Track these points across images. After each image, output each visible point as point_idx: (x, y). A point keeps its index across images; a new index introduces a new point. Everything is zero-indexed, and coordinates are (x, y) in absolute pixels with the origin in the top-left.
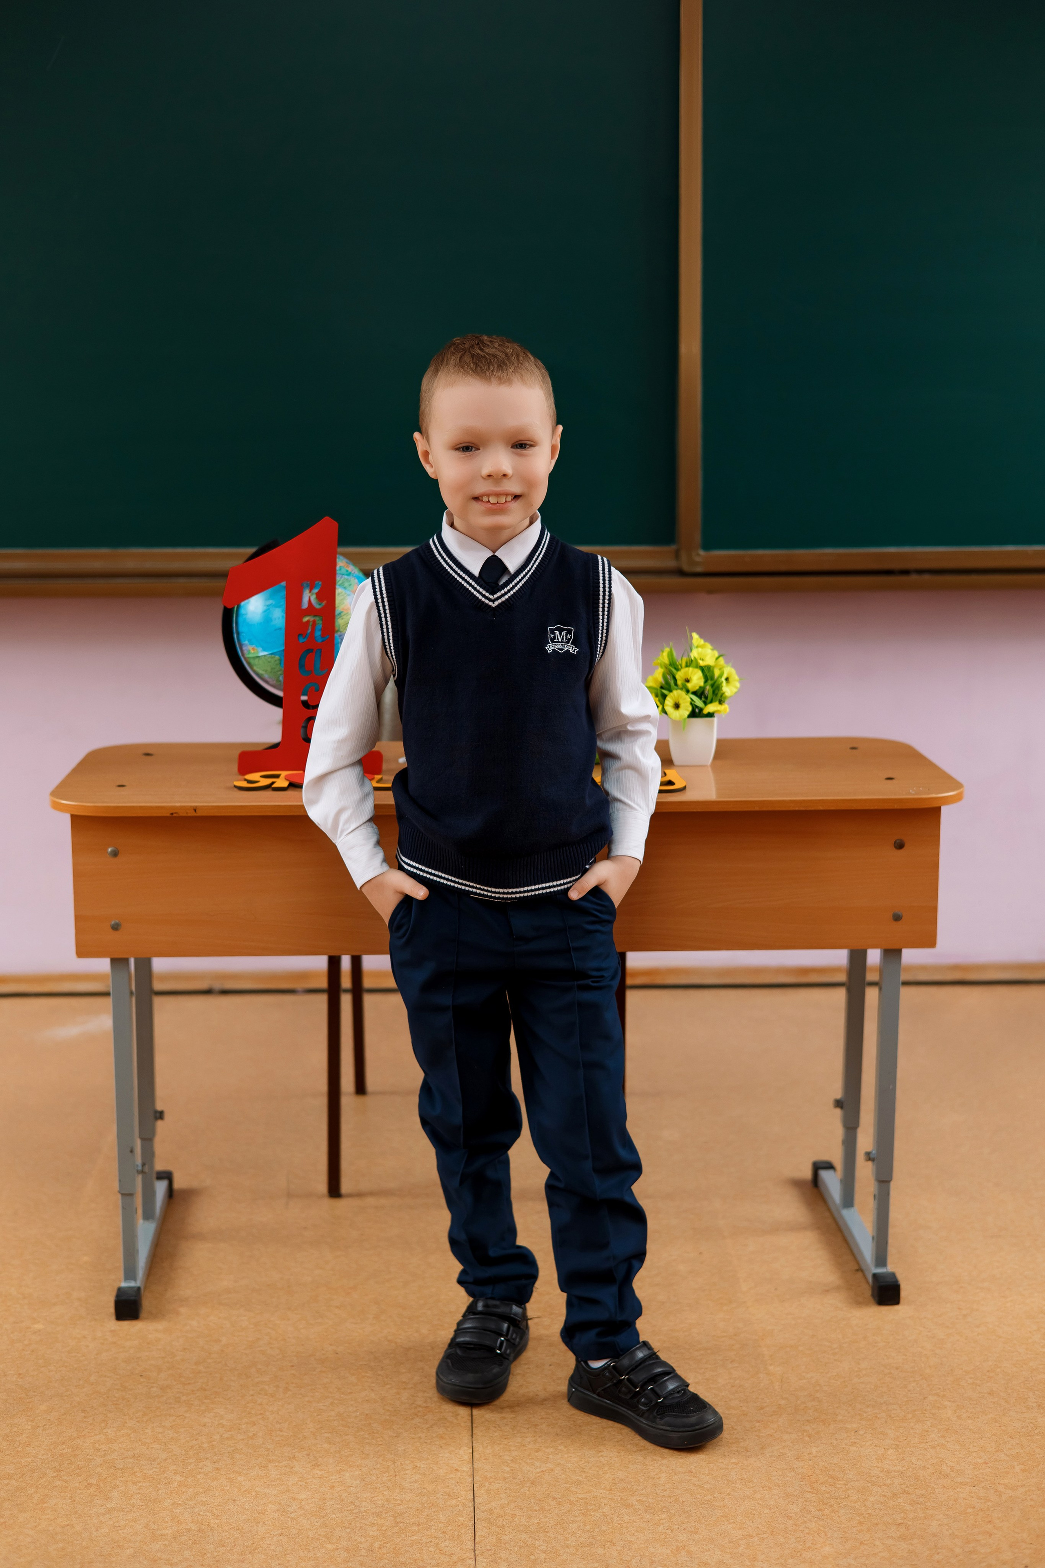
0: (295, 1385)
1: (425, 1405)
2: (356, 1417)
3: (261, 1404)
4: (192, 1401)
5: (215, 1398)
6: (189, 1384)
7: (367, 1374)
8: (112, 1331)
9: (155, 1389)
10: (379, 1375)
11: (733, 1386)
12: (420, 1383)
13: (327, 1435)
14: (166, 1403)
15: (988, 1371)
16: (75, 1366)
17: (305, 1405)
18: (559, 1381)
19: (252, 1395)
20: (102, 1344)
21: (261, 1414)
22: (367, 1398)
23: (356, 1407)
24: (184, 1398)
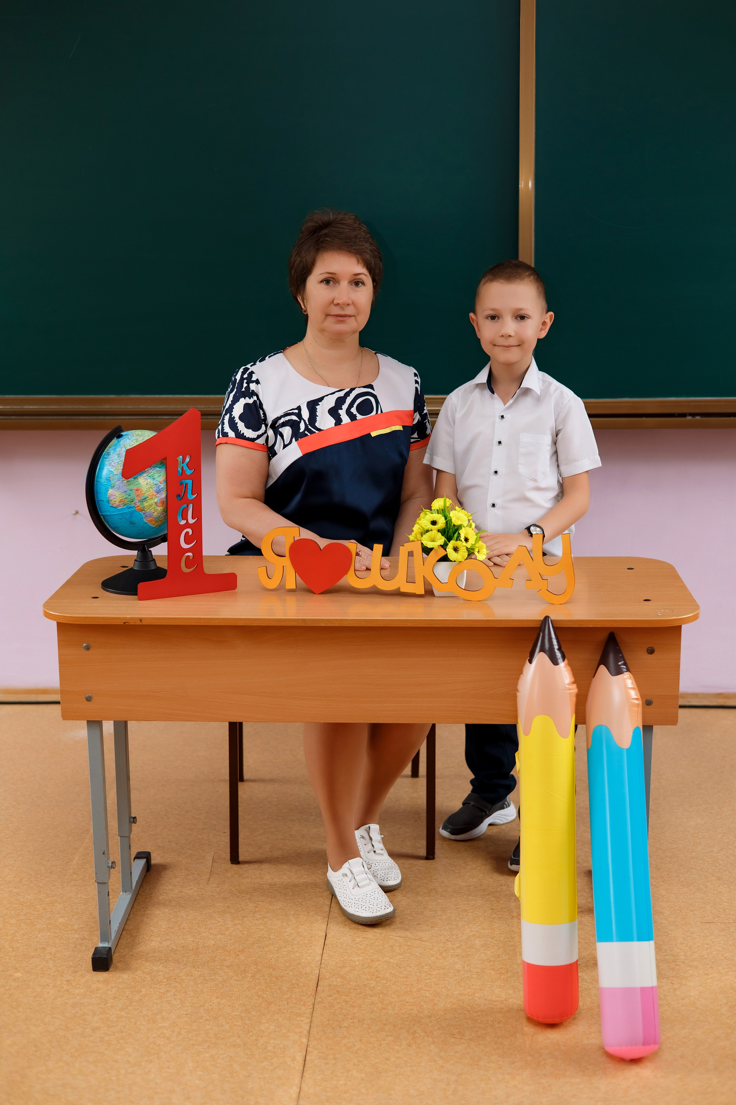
0: (185, 1030)
1: (273, 1050)
2: (223, 1059)
3: (159, 1045)
4: (112, 1041)
5: (128, 1039)
6: (112, 1026)
7: (238, 1023)
8: (68, 981)
9: (88, 1030)
10: (246, 1024)
11: (496, 1043)
12: (274, 1032)
13: (200, 1073)
14: (94, 1042)
15: (683, 1038)
16: (37, 1008)
17: (190, 1047)
18: (372, 1034)
19: (154, 1038)
20: (59, 991)
21: (157, 1054)
22: (234, 1043)
23: (225, 1050)
24: (107, 1038)
